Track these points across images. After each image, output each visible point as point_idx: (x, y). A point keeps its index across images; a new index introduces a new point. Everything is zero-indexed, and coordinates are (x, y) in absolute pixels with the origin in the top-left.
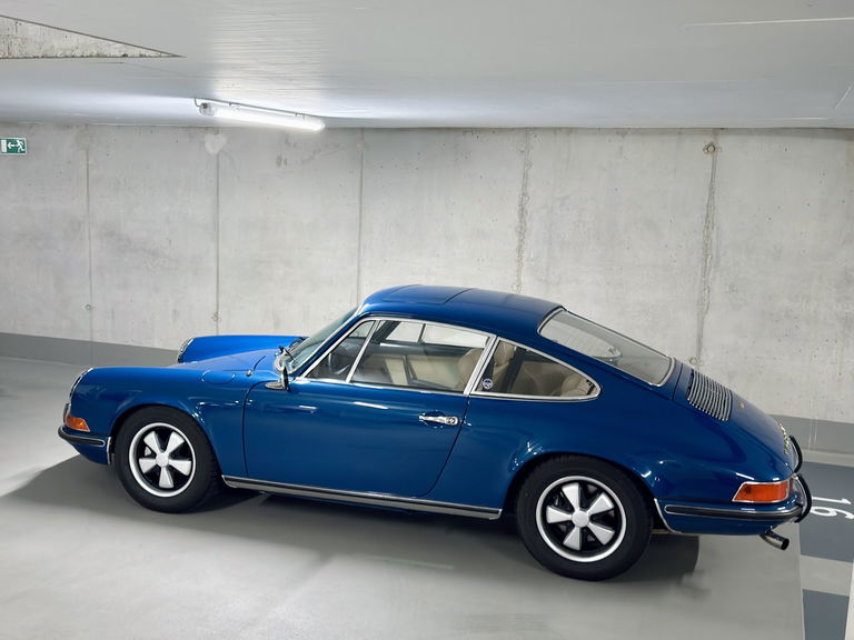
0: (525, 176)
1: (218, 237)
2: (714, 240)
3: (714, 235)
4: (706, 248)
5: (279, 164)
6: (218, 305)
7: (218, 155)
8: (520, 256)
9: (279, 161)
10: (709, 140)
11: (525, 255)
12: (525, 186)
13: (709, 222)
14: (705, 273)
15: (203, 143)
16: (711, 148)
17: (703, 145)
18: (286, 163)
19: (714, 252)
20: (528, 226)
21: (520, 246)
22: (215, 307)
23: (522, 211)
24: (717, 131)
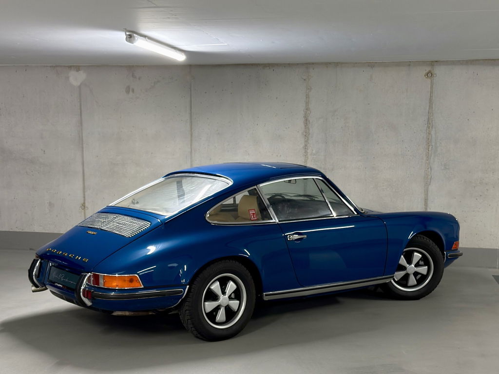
0: (307, 96)
1: (83, 148)
2: (433, 136)
3: (433, 133)
4: (428, 141)
5: (128, 92)
6: (84, 197)
7: (80, 87)
8: (306, 152)
9: (128, 90)
10: (428, 69)
11: (309, 151)
12: (307, 103)
13: (430, 123)
14: (428, 157)
15: (67, 78)
16: (430, 75)
17: (425, 72)
18: (133, 91)
19: (433, 144)
20: (311, 131)
21: (306, 145)
22: (83, 199)
23: (306, 121)
24: (433, 63)
